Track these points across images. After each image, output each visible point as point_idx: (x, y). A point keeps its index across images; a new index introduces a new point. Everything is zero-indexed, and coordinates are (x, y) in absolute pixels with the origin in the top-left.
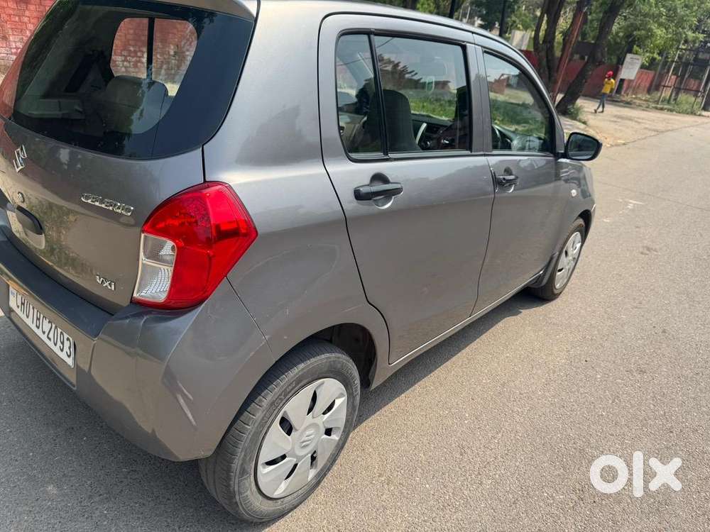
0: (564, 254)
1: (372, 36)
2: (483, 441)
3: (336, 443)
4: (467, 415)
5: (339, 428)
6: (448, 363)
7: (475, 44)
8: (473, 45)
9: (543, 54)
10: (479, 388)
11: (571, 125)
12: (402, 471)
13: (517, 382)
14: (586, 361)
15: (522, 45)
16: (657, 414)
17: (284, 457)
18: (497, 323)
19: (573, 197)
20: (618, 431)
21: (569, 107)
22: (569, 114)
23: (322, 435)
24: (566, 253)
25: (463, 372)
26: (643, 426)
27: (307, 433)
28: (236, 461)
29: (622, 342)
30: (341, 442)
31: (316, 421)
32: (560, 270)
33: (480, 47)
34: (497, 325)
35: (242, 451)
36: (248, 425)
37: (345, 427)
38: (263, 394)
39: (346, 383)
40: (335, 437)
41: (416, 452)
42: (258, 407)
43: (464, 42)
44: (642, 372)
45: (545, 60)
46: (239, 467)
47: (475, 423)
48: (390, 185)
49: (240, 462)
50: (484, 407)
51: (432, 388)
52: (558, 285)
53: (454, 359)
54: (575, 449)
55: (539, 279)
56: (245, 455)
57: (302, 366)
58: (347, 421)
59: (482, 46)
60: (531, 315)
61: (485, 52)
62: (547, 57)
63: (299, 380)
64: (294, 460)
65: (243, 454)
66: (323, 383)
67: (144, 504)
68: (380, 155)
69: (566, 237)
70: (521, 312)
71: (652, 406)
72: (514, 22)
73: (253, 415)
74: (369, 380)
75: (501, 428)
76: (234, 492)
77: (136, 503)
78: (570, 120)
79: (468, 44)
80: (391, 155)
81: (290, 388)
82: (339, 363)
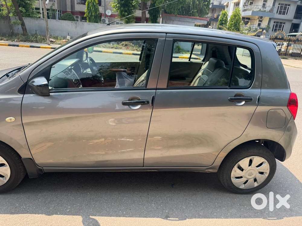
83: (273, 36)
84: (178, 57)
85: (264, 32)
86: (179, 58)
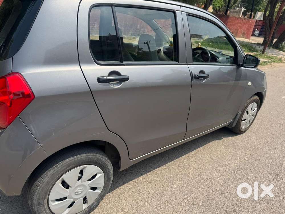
0: (246, 113)
1: (113, 7)
2: (179, 201)
3: (99, 194)
4: (176, 187)
5: (100, 187)
6: (176, 160)
7: (181, 11)
8: (181, 12)
9: (268, 21)
10: (187, 173)
11: (278, 53)
12: (133, 210)
13: (207, 173)
14: (248, 166)
15: (261, 18)
16: (279, 198)
17: (66, 198)
18: (208, 143)
19: (249, 86)
20: (253, 205)
21: (279, 45)
22: (279, 48)
23: (89, 190)
24: (247, 112)
25: (182, 165)
26: (268, 204)
27: (79, 188)
28: (35, 198)
29: (271, 158)
30: (102, 194)
31: (83, 183)
32: (244, 120)
33: (185, 13)
34: (208, 144)
35: (37, 194)
36: (40, 183)
37: (104, 187)
38: (49, 170)
39: (102, 167)
40: (98, 191)
41: (144, 201)
42: (46, 175)
43: (174, 10)
44: (277, 175)
45: (269, 24)
46: (36, 201)
47: (178, 191)
48: (122, 76)
49: (37, 200)
50: (186, 184)
51: (164, 171)
52: (244, 127)
53: (180, 158)
54: (226, 211)
55: (231, 124)
56: (39, 196)
57: (72, 158)
58: (105, 184)
59: (186, 13)
60: (227, 141)
61: (188, 15)
62: (270, 23)
63: (69, 165)
64: (72, 200)
65: (38, 196)
66: (86, 167)
67: (17, 209)
68: (118, 62)
69: (246, 104)
70: (223, 139)
71: (277, 194)
72: (260, 8)
73: (43, 179)
74: (119, 166)
75: (190, 195)
76: (35, 212)
77: (14, 207)
78: (279, 51)
79: (176, 11)
80: (124, 63)
81: (63, 168)
82: (96, 158)
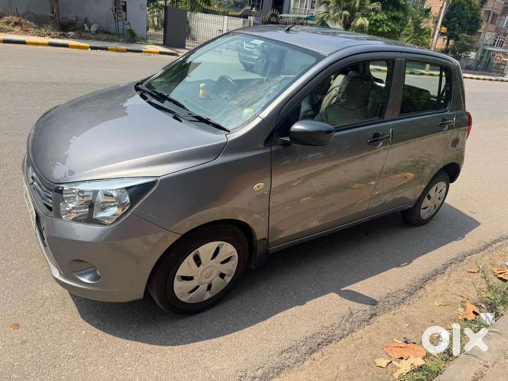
83: (265, 18)
84: (141, 51)
85: (254, 10)
86: (143, 54)
